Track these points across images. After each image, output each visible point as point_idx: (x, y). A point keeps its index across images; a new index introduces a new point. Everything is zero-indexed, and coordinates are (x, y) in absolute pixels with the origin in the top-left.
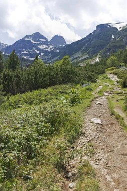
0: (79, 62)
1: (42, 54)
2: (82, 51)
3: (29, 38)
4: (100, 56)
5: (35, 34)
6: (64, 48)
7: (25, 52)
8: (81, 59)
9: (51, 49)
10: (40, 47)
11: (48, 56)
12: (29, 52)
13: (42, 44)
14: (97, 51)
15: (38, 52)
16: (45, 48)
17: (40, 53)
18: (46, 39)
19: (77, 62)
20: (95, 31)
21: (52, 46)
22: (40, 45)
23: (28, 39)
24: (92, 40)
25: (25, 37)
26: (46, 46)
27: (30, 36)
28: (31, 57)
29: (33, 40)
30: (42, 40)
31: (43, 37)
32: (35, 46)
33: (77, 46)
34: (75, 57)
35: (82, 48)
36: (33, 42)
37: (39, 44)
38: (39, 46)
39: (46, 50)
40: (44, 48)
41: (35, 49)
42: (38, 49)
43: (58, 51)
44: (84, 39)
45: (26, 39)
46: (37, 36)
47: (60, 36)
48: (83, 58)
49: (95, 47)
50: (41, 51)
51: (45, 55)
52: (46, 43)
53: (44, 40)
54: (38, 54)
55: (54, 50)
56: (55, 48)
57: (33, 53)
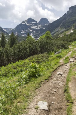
0: (59, 34)
1: (34, 32)
2: (61, 26)
3: (25, 22)
4: (73, 28)
5: (28, 19)
6: (48, 26)
7: (23, 32)
8: (60, 32)
9: (40, 28)
10: (33, 27)
11: (38, 32)
12: (25, 31)
13: (34, 25)
14: (71, 25)
15: (31, 31)
17: (33, 32)
18: (36, 22)
19: (58, 34)
20: (68, 11)
21: (40, 26)
24: (67, 18)
25: (22, 22)
29: (27, 23)
30: (33, 23)
31: (34, 21)
32: (29, 27)
33: (56, 24)
34: (56, 31)
35: (61, 24)
36: (28, 25)
37: (32, 26)
38: (32, 27)
39: (37, 29)
40: (35, 27)
41: (29, 29)
42: (31, 29)
43: (44, 28)
44: (61, 18)
45: (23, 23)
46: (30, 20)
47: (45, 18)
48: (62, 31)
49: (69, 23)
50: (33, 30)
51: (36, 32)
52: (36, 24)
53: (35, 22)
54: (32, 32)
55: (41, 28)
56: (42, 26)
57: (28, 32)
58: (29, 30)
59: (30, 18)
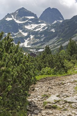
1: (32, 37)
9: (43, 28)
10: (28, 27)
11: (40, 38)
13: (30, 23)
15: (25, 34)
16: (35, 28)
17: (28, 36)
18: (35, 16)
21: (44, 25)
22: (28, 25)
23: (11, 19)
25: (6, 17)
26: (36, 25)
27: (13, 14)
29: (17, 19)
31: (31, 14)
32: (21, 27)
36: (18, 22)
37: (26, 24)
38: (26, 27)
39: (37, 30)
40: (33, 27)
41: (21, 31)
43: (53, 30)
45: (8, 19)
46: (23, 13)
47: (53, 9)
51: (35, 38)
53: (33, 17)
54: (26, 37)
55: (47, 29)
56: (48, 26)
57: (19, 36)
58: (20, 33)
59: (23, 8)
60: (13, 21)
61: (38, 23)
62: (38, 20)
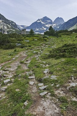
5: (44, 18)
7: (37, 30)
9: (54, 26)
12: (40, 29)
13: (48, 24)
15: (45, 29)
22: (47, 25)
27: (41, 19)
28: (41, 33)
30: (48, 21)
32: (44, 25)
36: (43, 23)
40: (49, 26)
42: (45, 27)
43: (58, 27)
45: (38, 21)
53: (50, 21)
55: (56, 27)
56: (56, 25)
57: (42, 30)
58: (43, 28)
59: (46, 17)
60: (40, 22)
61: (52, 24)
62: (52, 22)
